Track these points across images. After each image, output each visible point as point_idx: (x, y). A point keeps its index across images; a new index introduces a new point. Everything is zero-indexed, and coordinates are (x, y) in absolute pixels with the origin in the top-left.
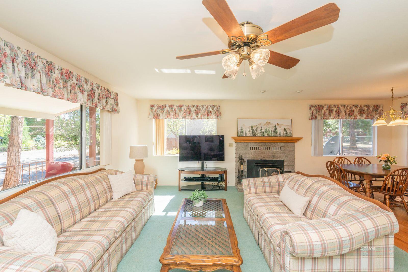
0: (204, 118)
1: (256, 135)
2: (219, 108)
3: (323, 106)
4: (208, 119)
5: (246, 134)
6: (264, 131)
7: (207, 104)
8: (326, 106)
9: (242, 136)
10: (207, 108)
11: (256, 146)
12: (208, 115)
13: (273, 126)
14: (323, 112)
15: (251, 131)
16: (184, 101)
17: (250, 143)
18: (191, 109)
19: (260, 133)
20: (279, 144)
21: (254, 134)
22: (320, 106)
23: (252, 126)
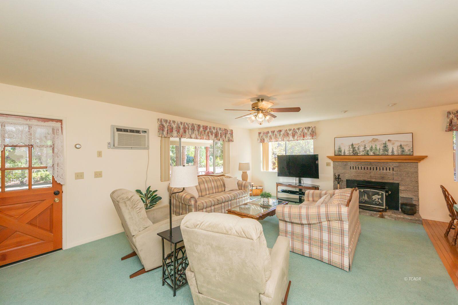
0: (299, 140)
1: (357, 154)
2: (314, 129)
4: (304, 140)
5: (344, 152)
6: (368, 149)
7: (304, 126)
9: (339, 155)
10: (303, 130)
11: (357, 165)
12: (304, 137)
15: (352, 149)
16: (283, 126)
17: (350, 162)
18: (289, 132)
19: (363, 151)
20: (391, 164)
21: (355, 152)
23: (352, 144)
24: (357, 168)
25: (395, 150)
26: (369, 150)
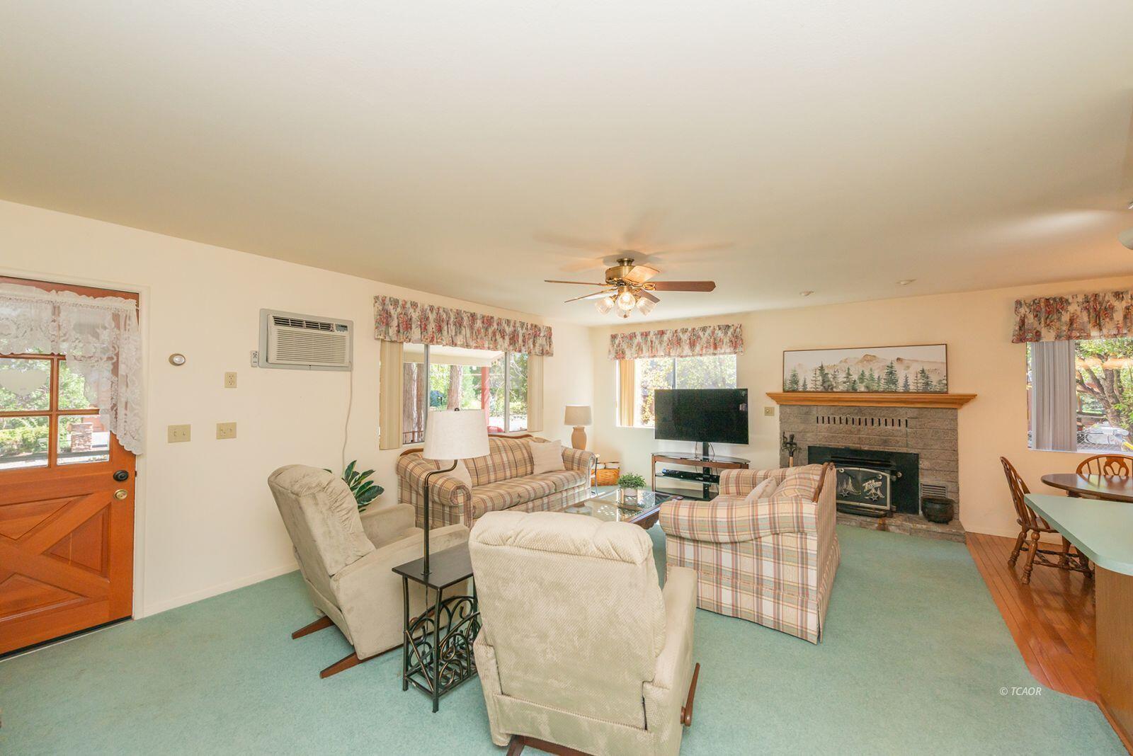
0: (705, 354)
1: (832, 389)
2: (738, 330)
3: (1067, 300)
4: (715, 354)
5: (805, 385)
6: (855, 377)
7: (715, 324)
8: (1080, 299)
9: (794, 391)
10: (713, 333)
11: (832, 414)
12: (715, 348)
13: (882, 364)
14: (1066, 317)
15: (820, 378)
16: (668, 322)
17: (815, 408)
18: (682, 336)
19: (844, 383)
20: (902, 411)
21: (826, 385)
22: (1052, 302)
23: (822, 367)
24: (832, 421)
25: (911, 381)
26: (858, 381)
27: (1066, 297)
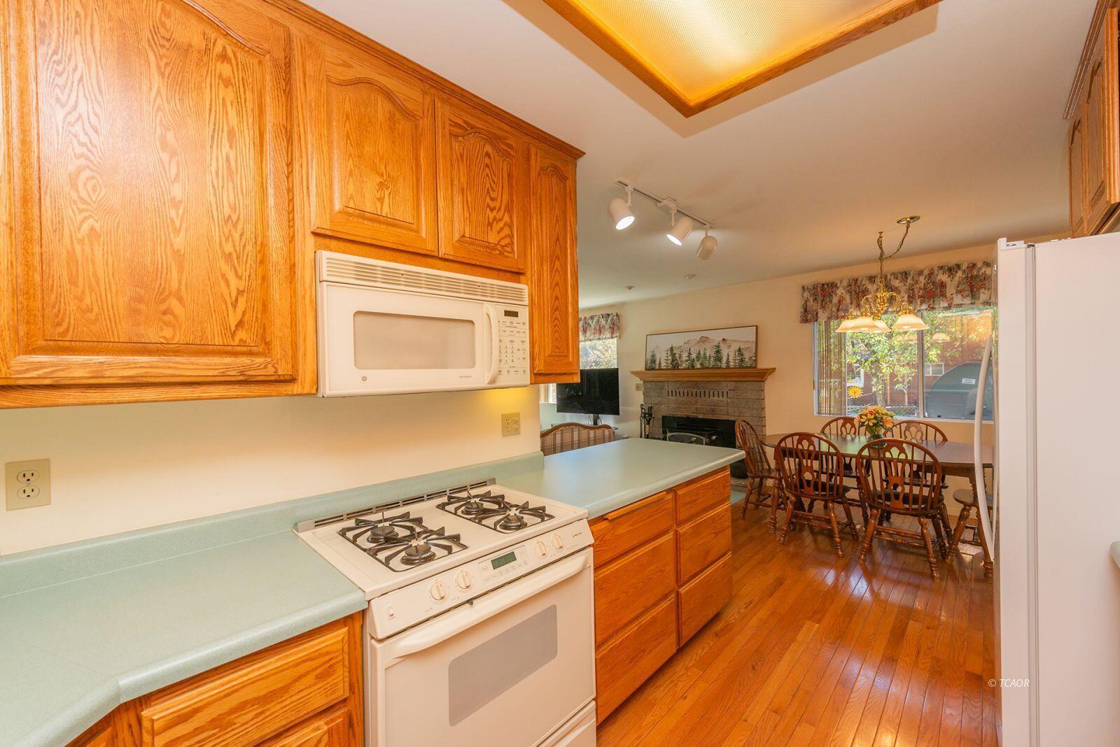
1: (678, 366)
2: (615, 318)
3: (836, 285)
4: (599, 339)
5: (660, 364)
6: (694, 356)
7: (599, 313)
8: (845, 283)
9: (653, 369)
11: (678, 388)
12: (600, 333)
13: (714, 344)
14: (835, 300)
15: (670, 358)
17: (667, 383)
19: (687, 361)
20: (724, 384)
21: (674, 363)
22: (826, 286)
23: (672, 348)
24: (678, 395)
25: (731, 358)
26: (695, 360)
27: (836, 282)
